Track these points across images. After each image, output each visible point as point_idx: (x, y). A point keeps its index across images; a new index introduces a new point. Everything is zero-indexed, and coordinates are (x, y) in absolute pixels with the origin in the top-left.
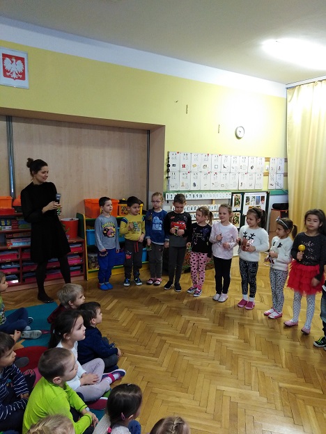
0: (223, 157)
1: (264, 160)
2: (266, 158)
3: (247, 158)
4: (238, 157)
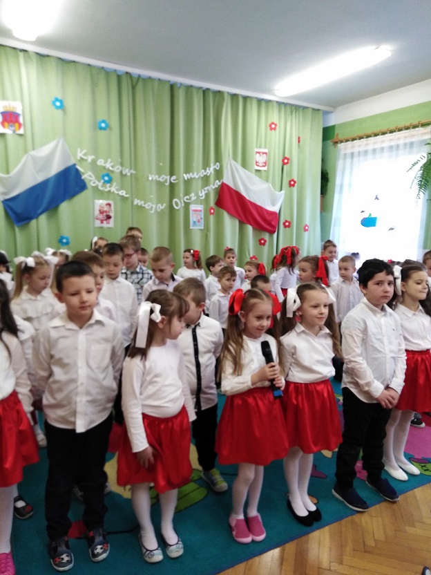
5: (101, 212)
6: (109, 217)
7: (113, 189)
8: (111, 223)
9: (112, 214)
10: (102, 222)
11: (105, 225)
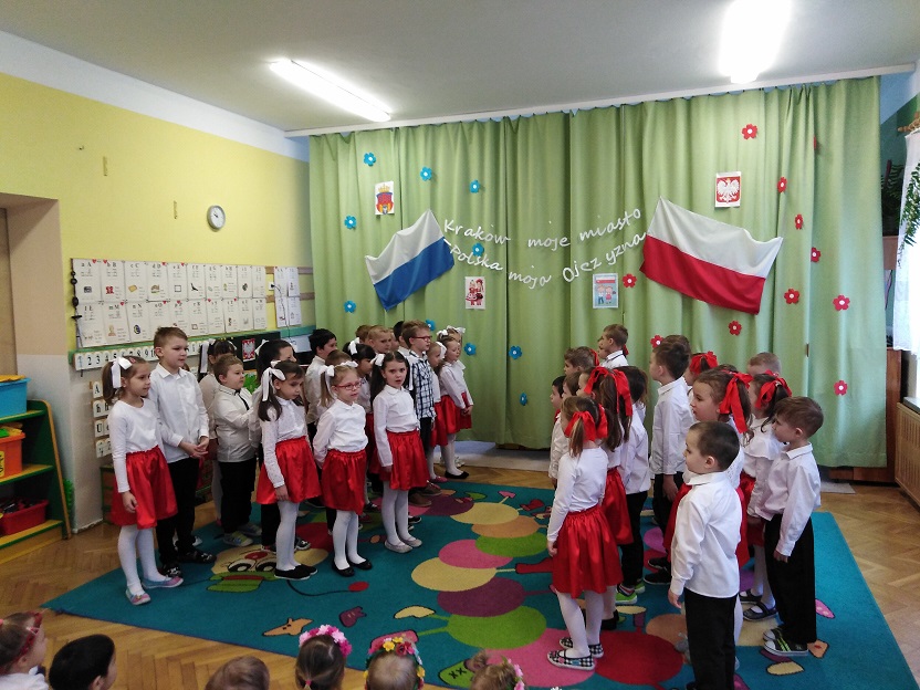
0: (190, 267)
1: (264, 271)
2: (266, 268)
3: (234, 268)
4: (218, 267)
5: (472, 291)
6: (480, 297)
7: (484, 262)
8: (483, 304)
9: (483, 294)
10: (472, 304)
11: (475, 306)
